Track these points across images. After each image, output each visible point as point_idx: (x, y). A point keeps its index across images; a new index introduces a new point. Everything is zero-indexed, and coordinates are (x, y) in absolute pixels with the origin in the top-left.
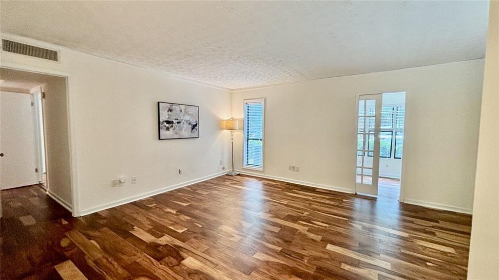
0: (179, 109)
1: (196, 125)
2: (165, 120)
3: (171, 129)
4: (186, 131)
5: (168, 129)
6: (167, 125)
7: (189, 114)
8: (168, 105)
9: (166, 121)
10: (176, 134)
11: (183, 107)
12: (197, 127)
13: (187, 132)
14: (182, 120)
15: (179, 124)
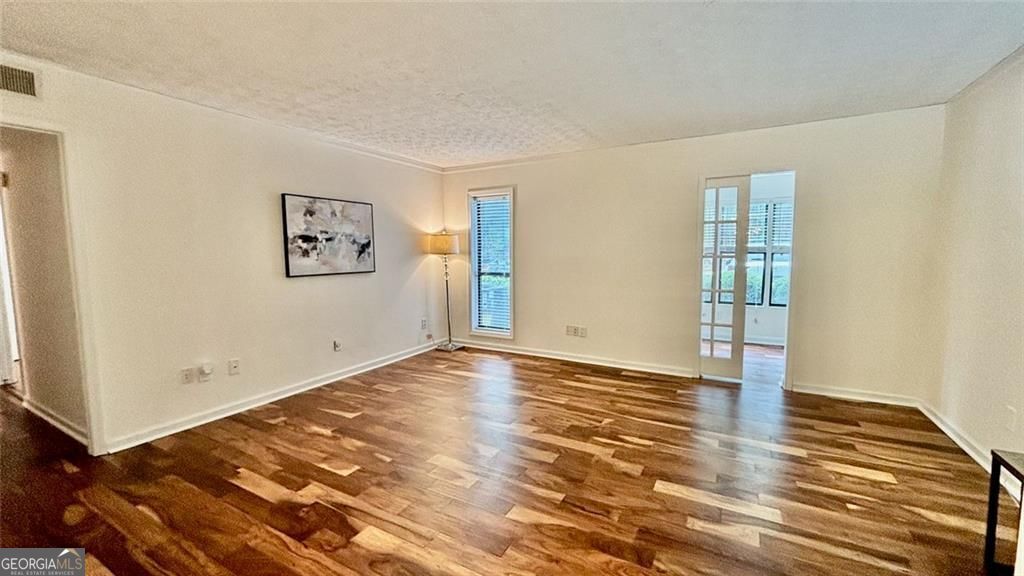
0: (330, 211)
1: (368, 245)
2: (300, 233)
3: (313, 254)
4: (345, 259)
5: (306, 253)
6: (305, 246)
7: (352, 221)
8: (306, 200)
9: (301, 237)
10: (324, 263)
11: (338, 207)
12: (371, 250)
13: (347, 259)
14: (337, 234)
15: (330, 242)
